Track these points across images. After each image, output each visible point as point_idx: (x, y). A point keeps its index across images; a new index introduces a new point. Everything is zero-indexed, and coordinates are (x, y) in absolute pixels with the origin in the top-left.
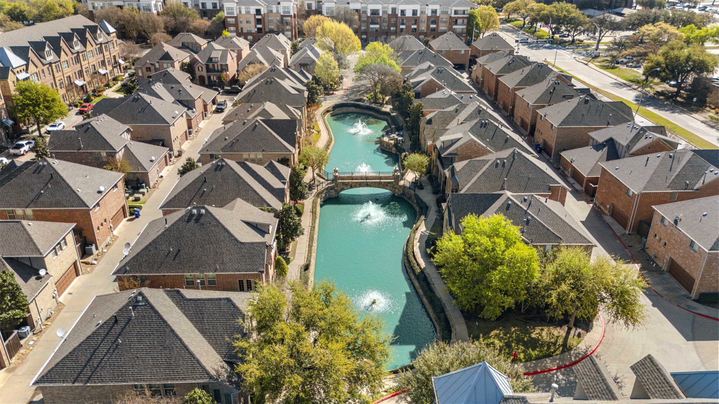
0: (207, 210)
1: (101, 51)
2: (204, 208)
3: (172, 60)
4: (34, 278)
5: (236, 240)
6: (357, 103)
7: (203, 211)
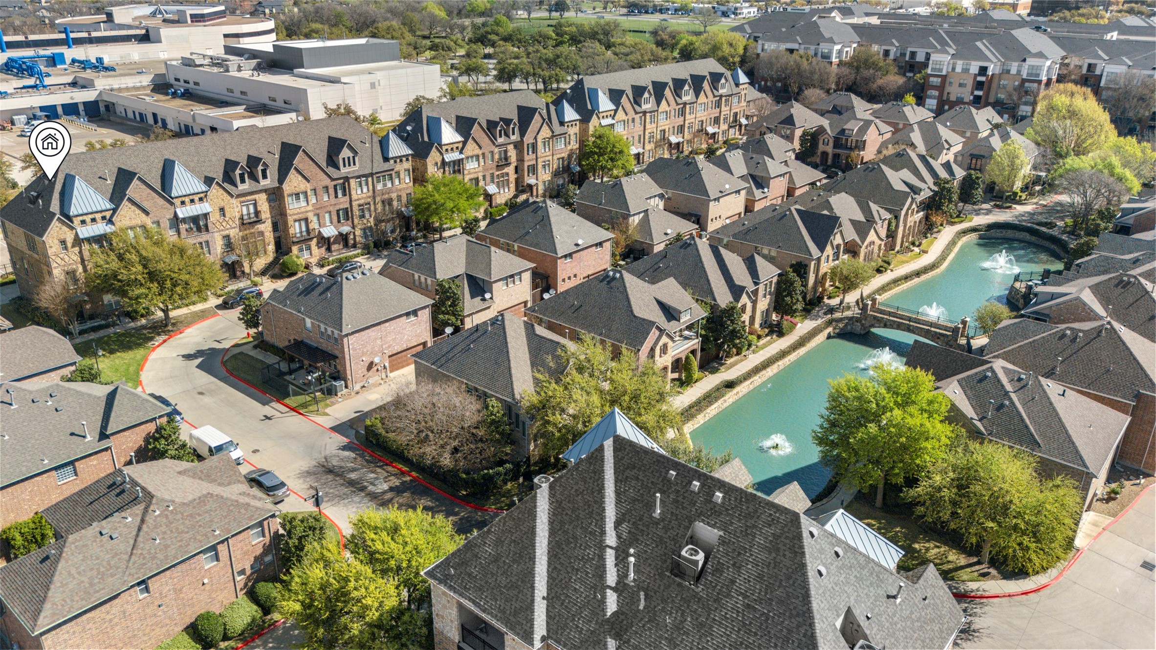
0: (621, 275)
1: (718, 105)
2: (620, 272)
3: (794, 125)
4: (480, 298)
5: (632, 311)
6: (1038, 227)
7: (618, 275)
